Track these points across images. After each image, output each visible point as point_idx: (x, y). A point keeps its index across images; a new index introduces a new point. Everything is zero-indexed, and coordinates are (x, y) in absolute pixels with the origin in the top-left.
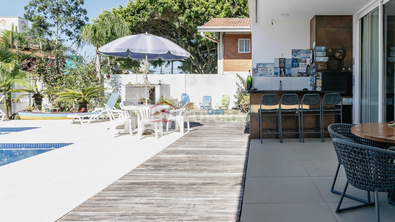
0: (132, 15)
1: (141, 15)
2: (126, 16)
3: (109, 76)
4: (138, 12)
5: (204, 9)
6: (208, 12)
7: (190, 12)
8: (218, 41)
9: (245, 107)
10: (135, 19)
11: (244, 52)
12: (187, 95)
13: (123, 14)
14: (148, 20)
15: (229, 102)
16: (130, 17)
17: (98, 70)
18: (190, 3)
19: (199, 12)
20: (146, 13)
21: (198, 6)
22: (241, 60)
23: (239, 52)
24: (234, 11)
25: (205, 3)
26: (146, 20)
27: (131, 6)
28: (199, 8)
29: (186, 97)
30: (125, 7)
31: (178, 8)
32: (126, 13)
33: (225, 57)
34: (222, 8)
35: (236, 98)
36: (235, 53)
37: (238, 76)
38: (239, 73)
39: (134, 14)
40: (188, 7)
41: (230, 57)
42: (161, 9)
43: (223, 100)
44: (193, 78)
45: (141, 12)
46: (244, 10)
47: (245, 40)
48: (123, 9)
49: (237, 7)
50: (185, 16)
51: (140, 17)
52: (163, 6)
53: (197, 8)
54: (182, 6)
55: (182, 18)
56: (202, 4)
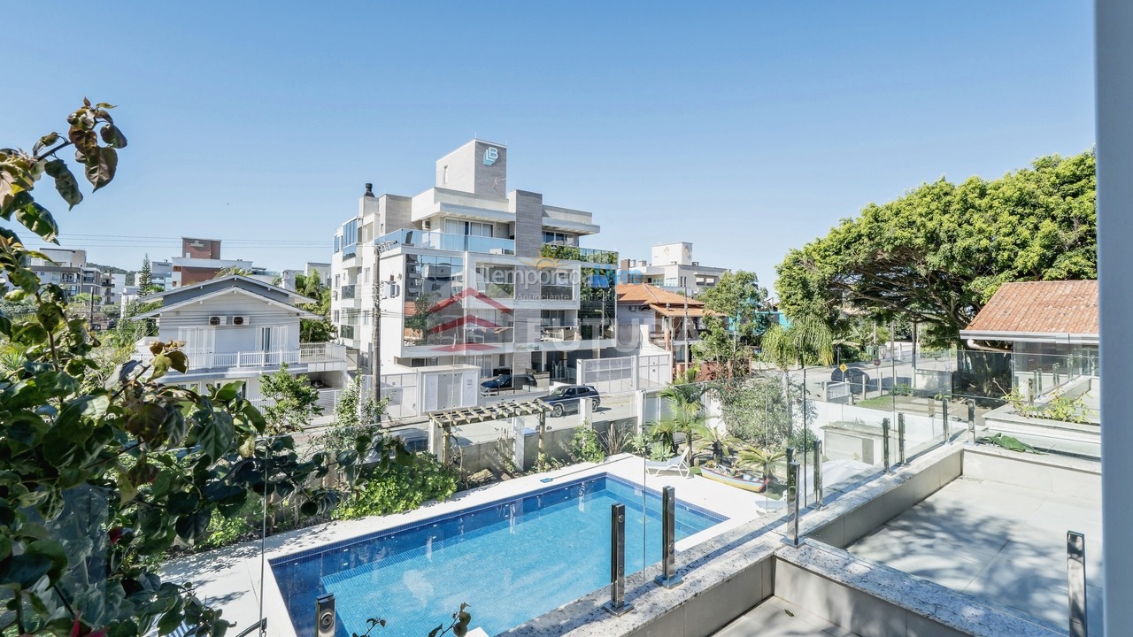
1: (851, 251)
4: (847, 248)
5: (984, 243)
14: (865, 259)
20: (861, 247)
21: (970, 234)
24: (1071, 237)
25: (988, 229)
26: (861, 260)
27: (834, 240)
28: (973, 242)
30: (825, 235)
31: (924, 241)
39: (840, 250)
40: (946, 240)
48: (822, 246)
49: (1081, 229)
50: (940, 254)
51: (850, 255)
52: (894, 244)
54: (933, 239)
55: (934, 260)
56: (981, 231)
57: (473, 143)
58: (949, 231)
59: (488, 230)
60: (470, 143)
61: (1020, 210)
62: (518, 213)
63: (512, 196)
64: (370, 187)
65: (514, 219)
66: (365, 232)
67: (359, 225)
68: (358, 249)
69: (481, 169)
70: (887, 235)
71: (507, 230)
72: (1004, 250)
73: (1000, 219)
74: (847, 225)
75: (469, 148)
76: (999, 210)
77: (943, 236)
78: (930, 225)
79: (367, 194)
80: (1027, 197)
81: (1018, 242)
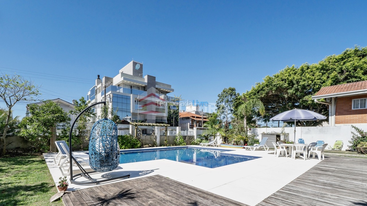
0: (254, 95)
1: (260, 94)
2: (250, 96)
3: (251, 129)
4: (258, 92)
5: (310, 82)
6: (314, 83)
7: (297, 86)
8: (330, 104)
9: (364, 150)
10: (256, 97)
11: (359, 108)
12: (303, 140)
13: (249, 95)
14: (265, 96)
15: (342, 146)
16: (253, 96)
17: (245, 126)
18: (298, 81)
19: (306, 85)
20: (263, 92)
21: (304, 80)
22: (355, 115)
23: (353, 109)
24: (342, 77)
25: (311, 77)
26: (263, 96)
27: (254, 90)
28: (306, 82)
29: (302, 141)
30: (250, 91)
31: (287, 85)
32: (250, 94)
33: (337, 114)
34: (328, 77)
35: (351, 143)
36: (348, 110)
37: (353, 127)
38: (354, 125)
40: (296, 83)
41: (343, 113)
42: (275, 88)
43: (336, 144)
44: (308, 129)
45: (260, 92)
46: (354, 74)
47: (361, 100)
48: (249, 93)
49: (346, 74)
50: (293, 89)
51: (259, 95)
52: (277, 86)
53: (304, 82)
54: (291, 83)
55: (290, 91)
56: (309, 78)
57: (132, 62)
58: (297, 80)
59: (138, 88)
60: (131, 62)
61: (322, 71)
62: (148, 83)
63: (146, 77)
64: (99, 76)
65: (147, 85)
66: (98, 91)
67: (96, 88)
68: (96, 96)
69: (135, 70)
70: (274, 84)
71: (144, 88)
72: (317, 85)
73: (315, 75)
74: (258, 85)
75: (131, 64)
76: (315, 72)
77: (294, 82)
78: (290, 78)
79: (98, 78)
80: (325, 67)
81: (322, 82)
